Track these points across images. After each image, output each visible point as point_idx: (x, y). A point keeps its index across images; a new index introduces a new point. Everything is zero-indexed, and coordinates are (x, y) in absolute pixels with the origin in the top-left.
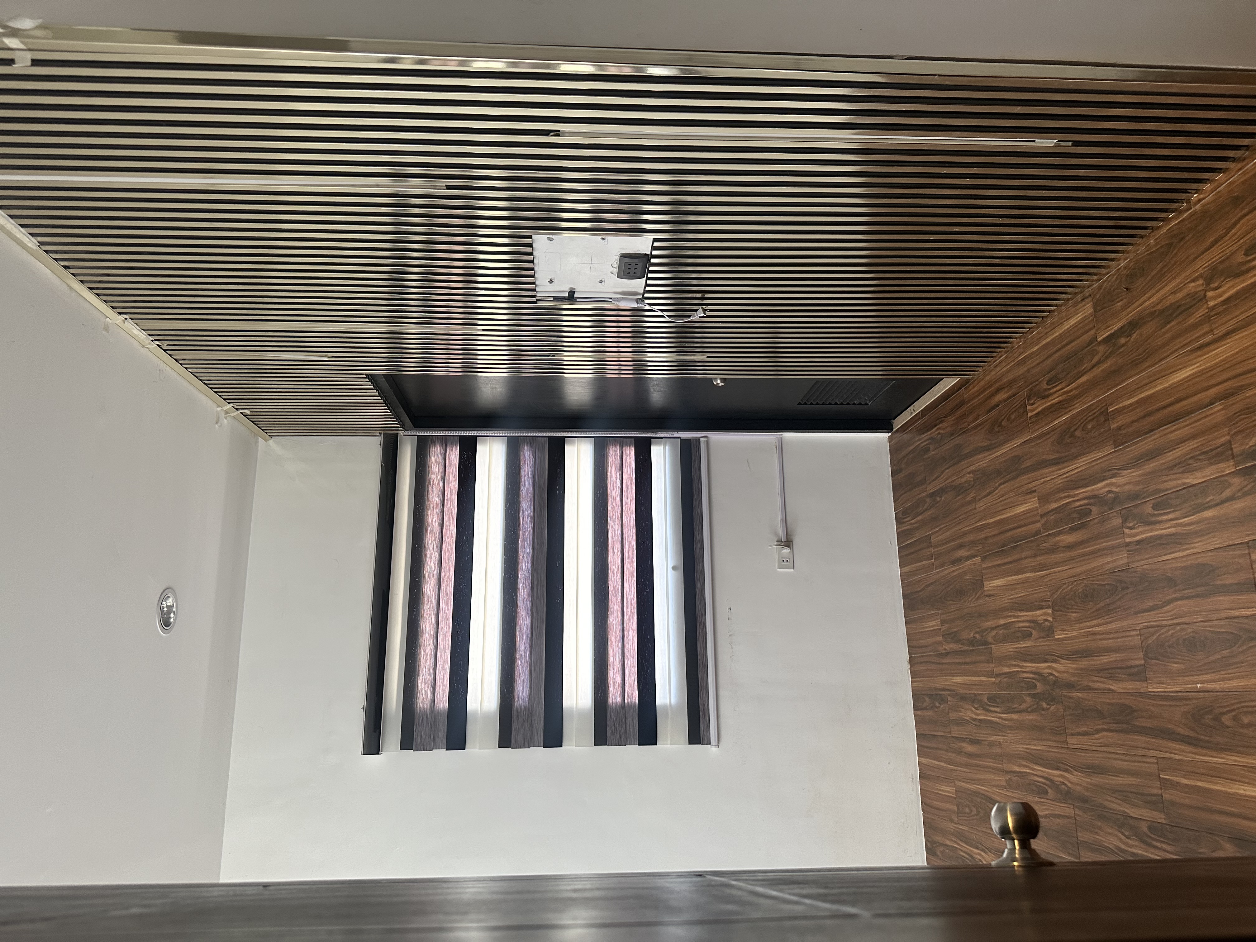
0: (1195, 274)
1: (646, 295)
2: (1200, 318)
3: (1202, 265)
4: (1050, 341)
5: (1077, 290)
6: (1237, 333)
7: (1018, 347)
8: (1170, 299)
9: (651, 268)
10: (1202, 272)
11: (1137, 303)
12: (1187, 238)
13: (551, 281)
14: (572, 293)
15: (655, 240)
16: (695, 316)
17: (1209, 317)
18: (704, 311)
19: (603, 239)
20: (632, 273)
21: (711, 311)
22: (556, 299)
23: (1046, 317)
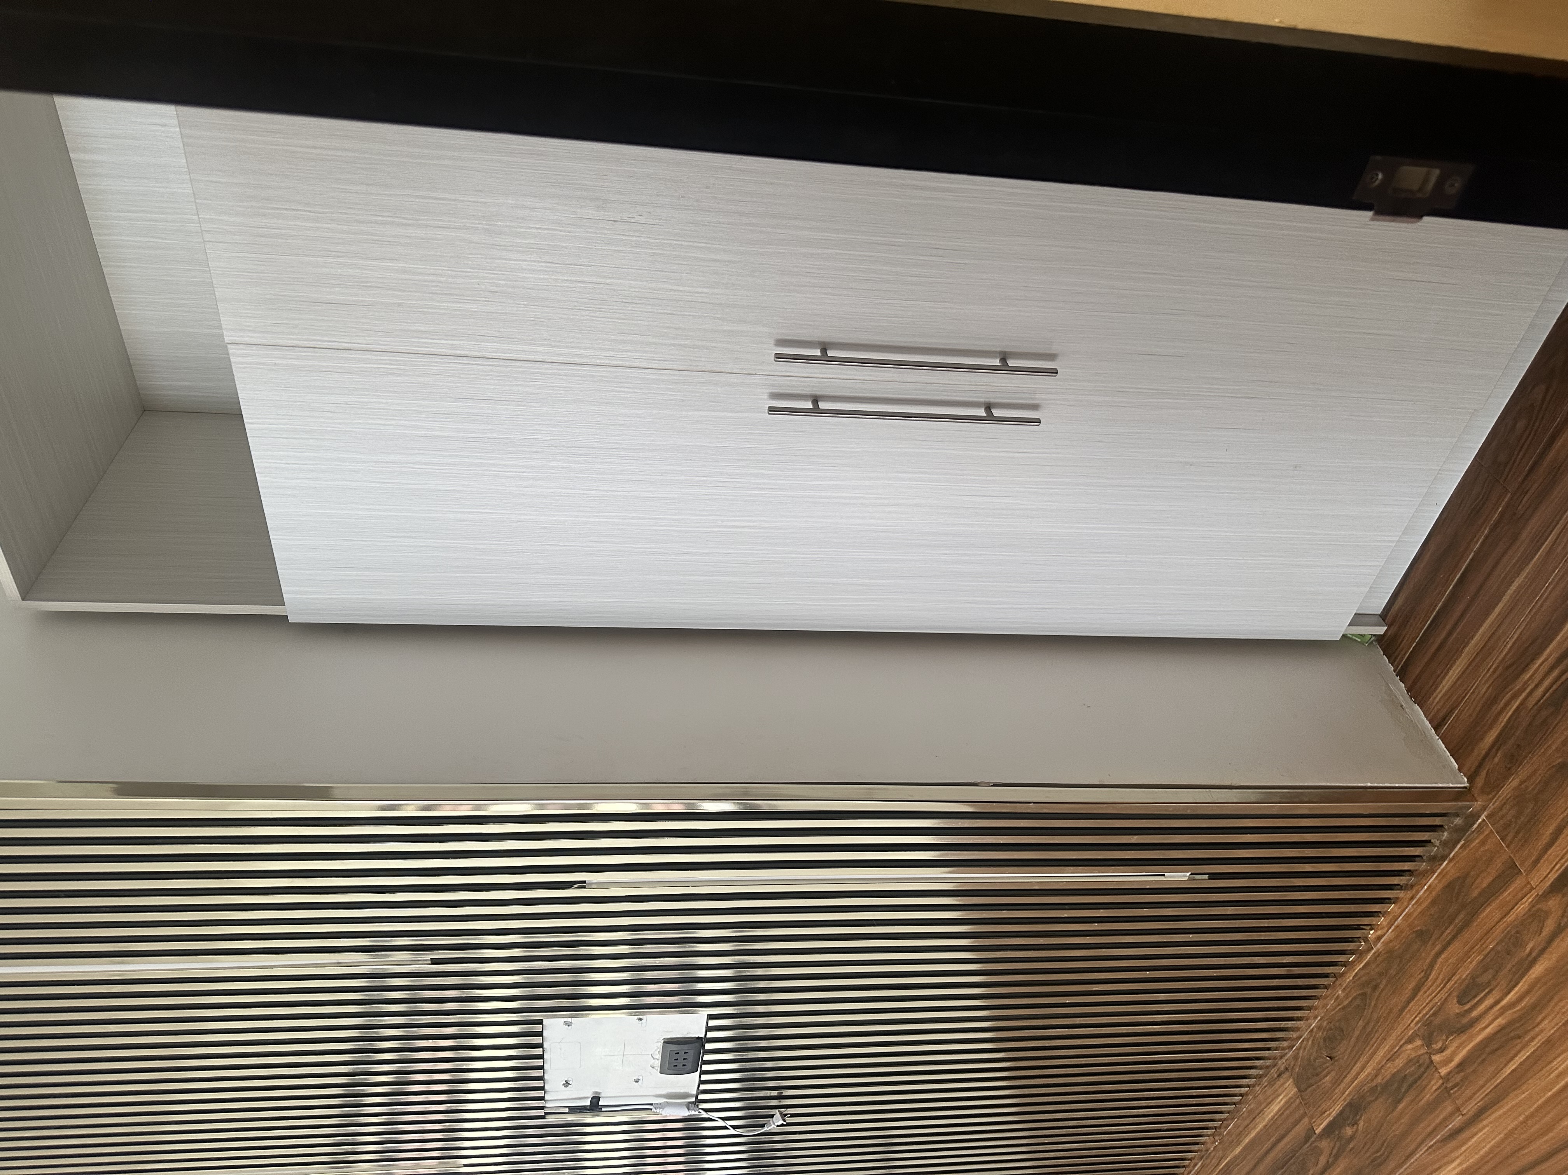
0: (1408, 1032)
1: (701, 1097)
2: (1437, 1093)
3: (1412, 1020)
4: (1255, 1137)
5: (1268, 1062)
6: (1492, 1110)
7: (1215, 1148)
8: (1389, 1068)
9: (707, 1057)
10: (1416, 1028)
11: (1349, 1077)
12: (1381, 986)
13: (567, 1084)
14: (596, 1099)
15: (711, 1017)
16: (771, 1125)
17: (1447, 1090)
18: (783, 1116)
19: (640, 1019)
20: (680, 1066)
21: (793, 1115)
22: (573, 1110)
23: (1240, 1102)
